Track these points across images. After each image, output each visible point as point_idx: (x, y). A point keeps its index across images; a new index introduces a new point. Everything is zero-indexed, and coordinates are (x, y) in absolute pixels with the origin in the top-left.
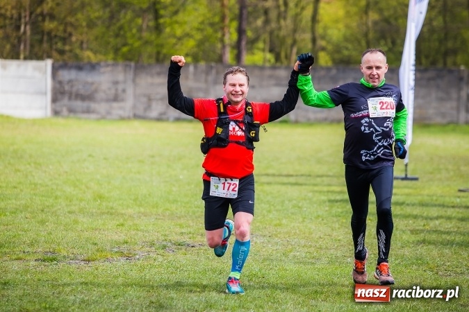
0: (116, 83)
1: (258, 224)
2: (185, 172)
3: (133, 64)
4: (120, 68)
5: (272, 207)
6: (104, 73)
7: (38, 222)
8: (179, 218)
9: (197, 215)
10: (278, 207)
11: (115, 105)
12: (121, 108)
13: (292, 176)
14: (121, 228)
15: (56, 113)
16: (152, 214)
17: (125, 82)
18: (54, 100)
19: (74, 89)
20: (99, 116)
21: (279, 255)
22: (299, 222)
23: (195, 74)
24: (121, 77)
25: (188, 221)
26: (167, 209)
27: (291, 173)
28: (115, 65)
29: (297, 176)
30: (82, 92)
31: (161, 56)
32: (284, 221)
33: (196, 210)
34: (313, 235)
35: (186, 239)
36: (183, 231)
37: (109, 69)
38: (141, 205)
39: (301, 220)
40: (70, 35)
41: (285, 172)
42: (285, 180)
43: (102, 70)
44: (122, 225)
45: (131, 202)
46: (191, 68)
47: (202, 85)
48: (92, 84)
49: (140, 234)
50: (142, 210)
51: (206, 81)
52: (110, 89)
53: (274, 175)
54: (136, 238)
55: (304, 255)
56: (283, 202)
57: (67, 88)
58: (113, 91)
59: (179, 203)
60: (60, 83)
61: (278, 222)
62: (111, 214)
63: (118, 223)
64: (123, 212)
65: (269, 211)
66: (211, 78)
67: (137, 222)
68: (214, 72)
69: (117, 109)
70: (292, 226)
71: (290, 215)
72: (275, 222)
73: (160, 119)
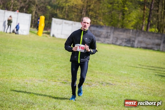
0: (108, 33)
1: (135, 80)
2: (120, 62)
3: (113, 27)
4: (109, 28)
5: (142, 76)
6: (104, 29)
7: (67, 71)
8: (112, 75)
9: (118, 75)
10: (144, 76)
13: (154, 67)
14: (92, 76)
16: (104, 73)
19: (95, 33)
21: (138, 91)
22: (149, 82)
23: (132, 32)
24: (109, 31)
25: (114, 76)
26: (109, 72)
27: (154, 66)
28: (108, 27)
29: (155, 67)
30: (97, 34)
31: (123, 26)
32: (144, 81)
33: (118, 73)
34: (152, 86)
35: (111, 82)
36: (111, 79)
37: (106, 28)
38: (101, 70)
39: (150, 81)
40: (97, 16)
41: (152, 66)
42: (151, 68)
43: (104, 28)
44: (93, 75)
45: (99, 69)
46: (131, 31)
47: (134, 36)
48: (100, 32)
49: (97, 79)
50: (101, 72)
51: (135, 35)
52: (105, 34)
53: (148, 66)
54: (95, 80)
55: (146, 92)
56: (147, 75)
58: (106, 35)
59: (114, 71)
61: (142, 80)
62: (91, 72)
63: (92, 74)
64: (95, 71)
65: (141, 77)
66: (137, 34)
67: (98, 75)
68: (138, 32)
70: (146, 82)
71: (147, 79)
72: (141, 81)
73: (120, 45)
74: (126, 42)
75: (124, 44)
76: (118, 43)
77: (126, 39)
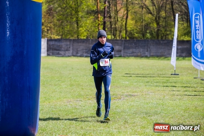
0: (67, 45)
6: (63, 42)
11: (67, 52)
12: (69, 53)
15: (48, 55)
17: (70, 45)
18: (48, 51)
19: (54, 47)
20: (62, 56)
24: (68, 43)
30: (56, 48)
37: (65, 41)
43: (63, 41)
48: (60, 45)
57: (52, 47)
58: (66, 48)
60: (50, 45)
69: (67, 53)
73: (81, 56)
74: (86, 52)
75: (85, 55)
76: (79, 55)
77: (86, 49)
